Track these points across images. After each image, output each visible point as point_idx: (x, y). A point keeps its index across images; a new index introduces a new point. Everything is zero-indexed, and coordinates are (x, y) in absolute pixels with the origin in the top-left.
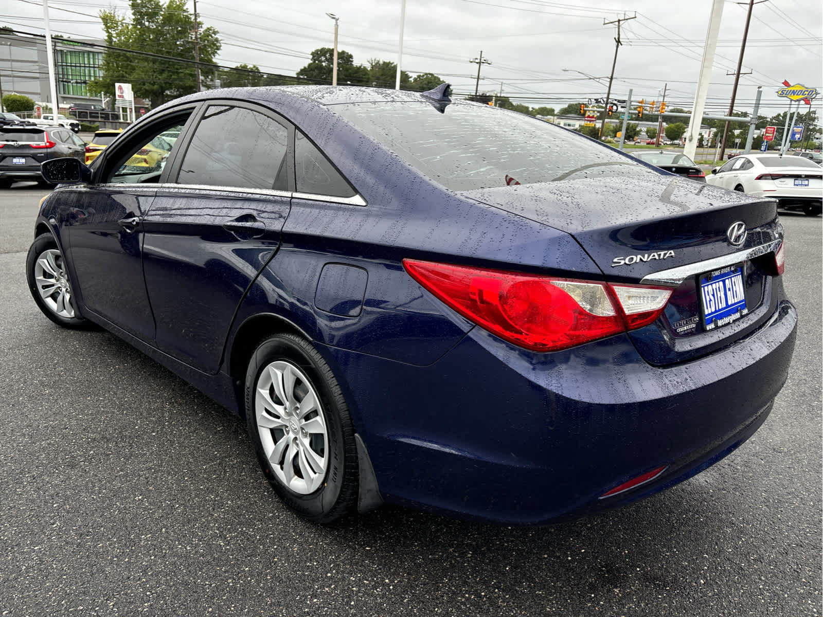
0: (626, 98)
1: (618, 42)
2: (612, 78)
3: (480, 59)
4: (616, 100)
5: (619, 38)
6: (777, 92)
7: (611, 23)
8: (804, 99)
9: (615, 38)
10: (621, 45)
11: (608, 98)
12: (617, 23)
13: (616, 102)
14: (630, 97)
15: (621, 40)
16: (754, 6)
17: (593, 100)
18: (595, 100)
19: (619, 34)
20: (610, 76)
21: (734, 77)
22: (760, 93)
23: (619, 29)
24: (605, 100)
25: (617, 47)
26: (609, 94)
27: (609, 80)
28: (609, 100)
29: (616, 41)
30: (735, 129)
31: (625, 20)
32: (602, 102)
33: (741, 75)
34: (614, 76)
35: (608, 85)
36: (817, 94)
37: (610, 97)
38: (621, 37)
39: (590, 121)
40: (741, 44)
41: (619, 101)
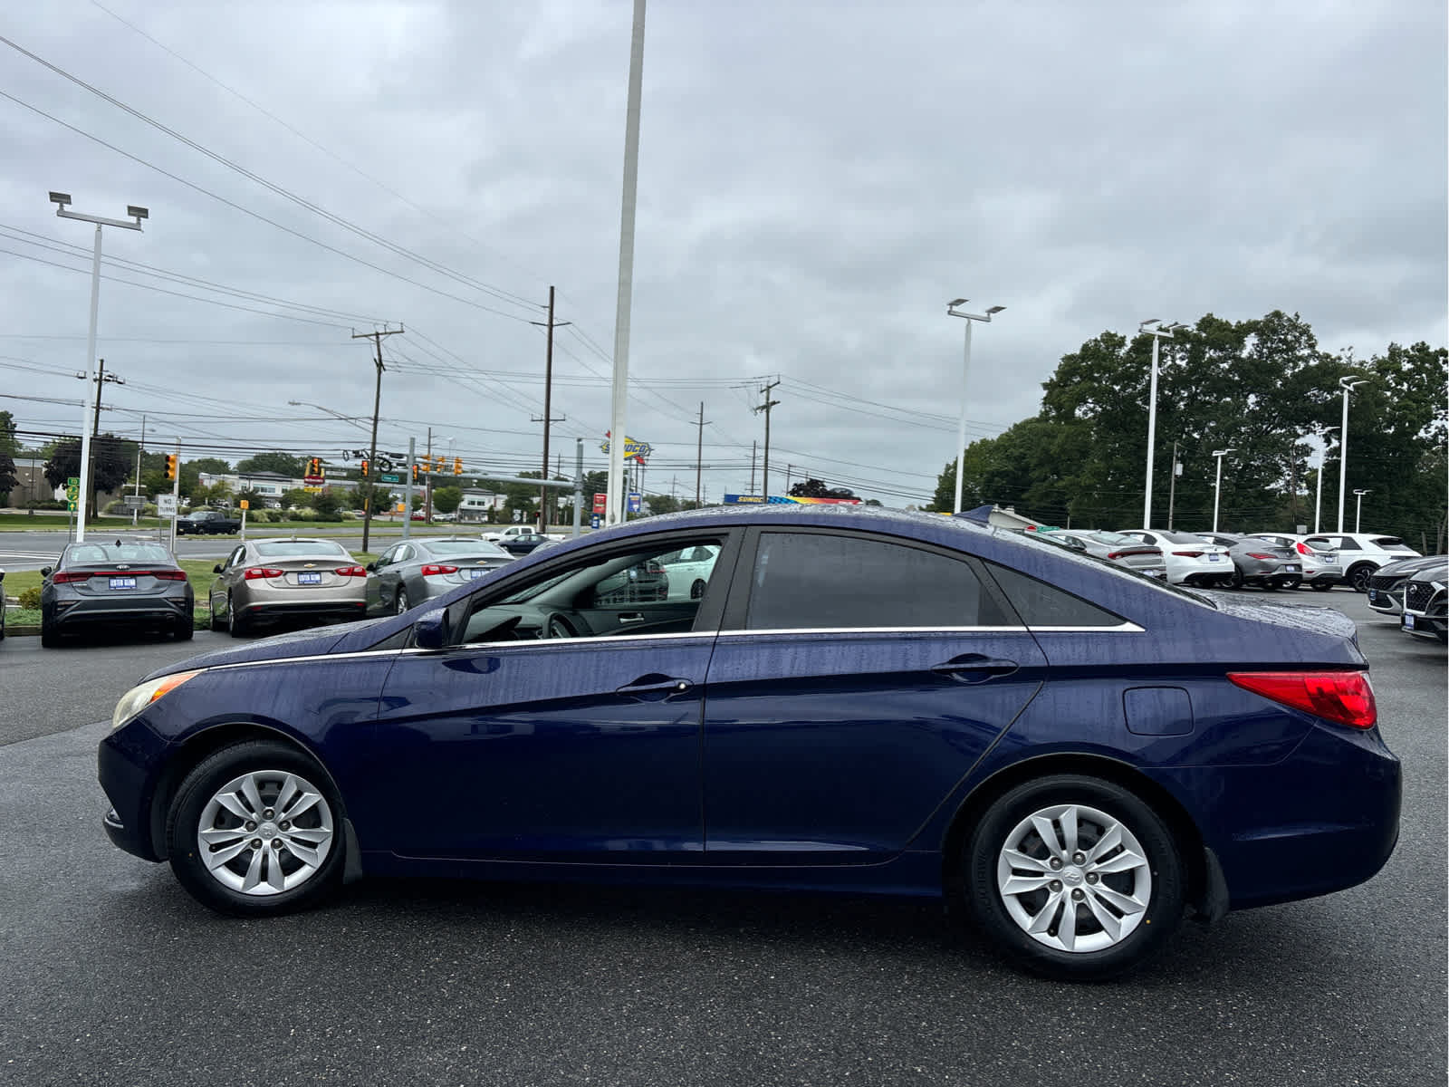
0: (405, 451)
1: (380, 365)
2: (376, 419)
3: (101, 375)
4: (387, 453)
5: (380, 360)
6: (601, 447)
7: (366, 336)
8: (635, 457)
9: (375, 360)
10: (384, 370)
11: (373, 450)
12: (374, 338)
13: (387, 457)
14: (412, 450)
15: (384, 363)
16: (554, 329)
17: (350, 453)
18: (354, 452)
19: (380, 355)
20: (373, 416)
21: (542, 425)
22: (580, 448)
23: (378, 346)
24: (369, 452)
25: (380, 373)
26: (374, 443)
27: (372, 422)
28: (376, 453)
29: (378, 365)
30: (533, 496)
31: (386, 333)
32: (366, 456)
33: (551, 422)
34: (380, 416)
35: (372, 429)
36: (650, 450)
37: (377, 449)
38: (383, 358)
39: (314, 484)
40: (544, 380)
41: (392, 455)
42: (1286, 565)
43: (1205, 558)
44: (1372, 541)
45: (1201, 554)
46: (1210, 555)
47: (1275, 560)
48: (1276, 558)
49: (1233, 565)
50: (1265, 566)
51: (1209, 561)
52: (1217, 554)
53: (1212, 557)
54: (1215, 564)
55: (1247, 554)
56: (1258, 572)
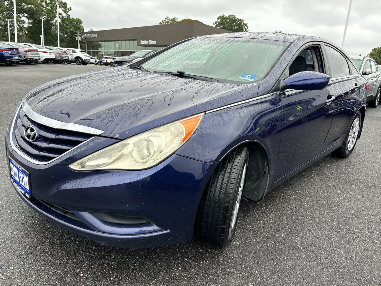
42: (66, 57)
43: (48, 53)
44: (80, 51)
45: (47, 52)
46: (49, 53)
47: (64, 55)
48: (63, 54)
49: (55, 56)
50: (61, 57)
51: (49, 54)
52: (51, 53)
53: (50, 53)
54: (51, 56)
55: (56, 53)
56: (60, 59)
